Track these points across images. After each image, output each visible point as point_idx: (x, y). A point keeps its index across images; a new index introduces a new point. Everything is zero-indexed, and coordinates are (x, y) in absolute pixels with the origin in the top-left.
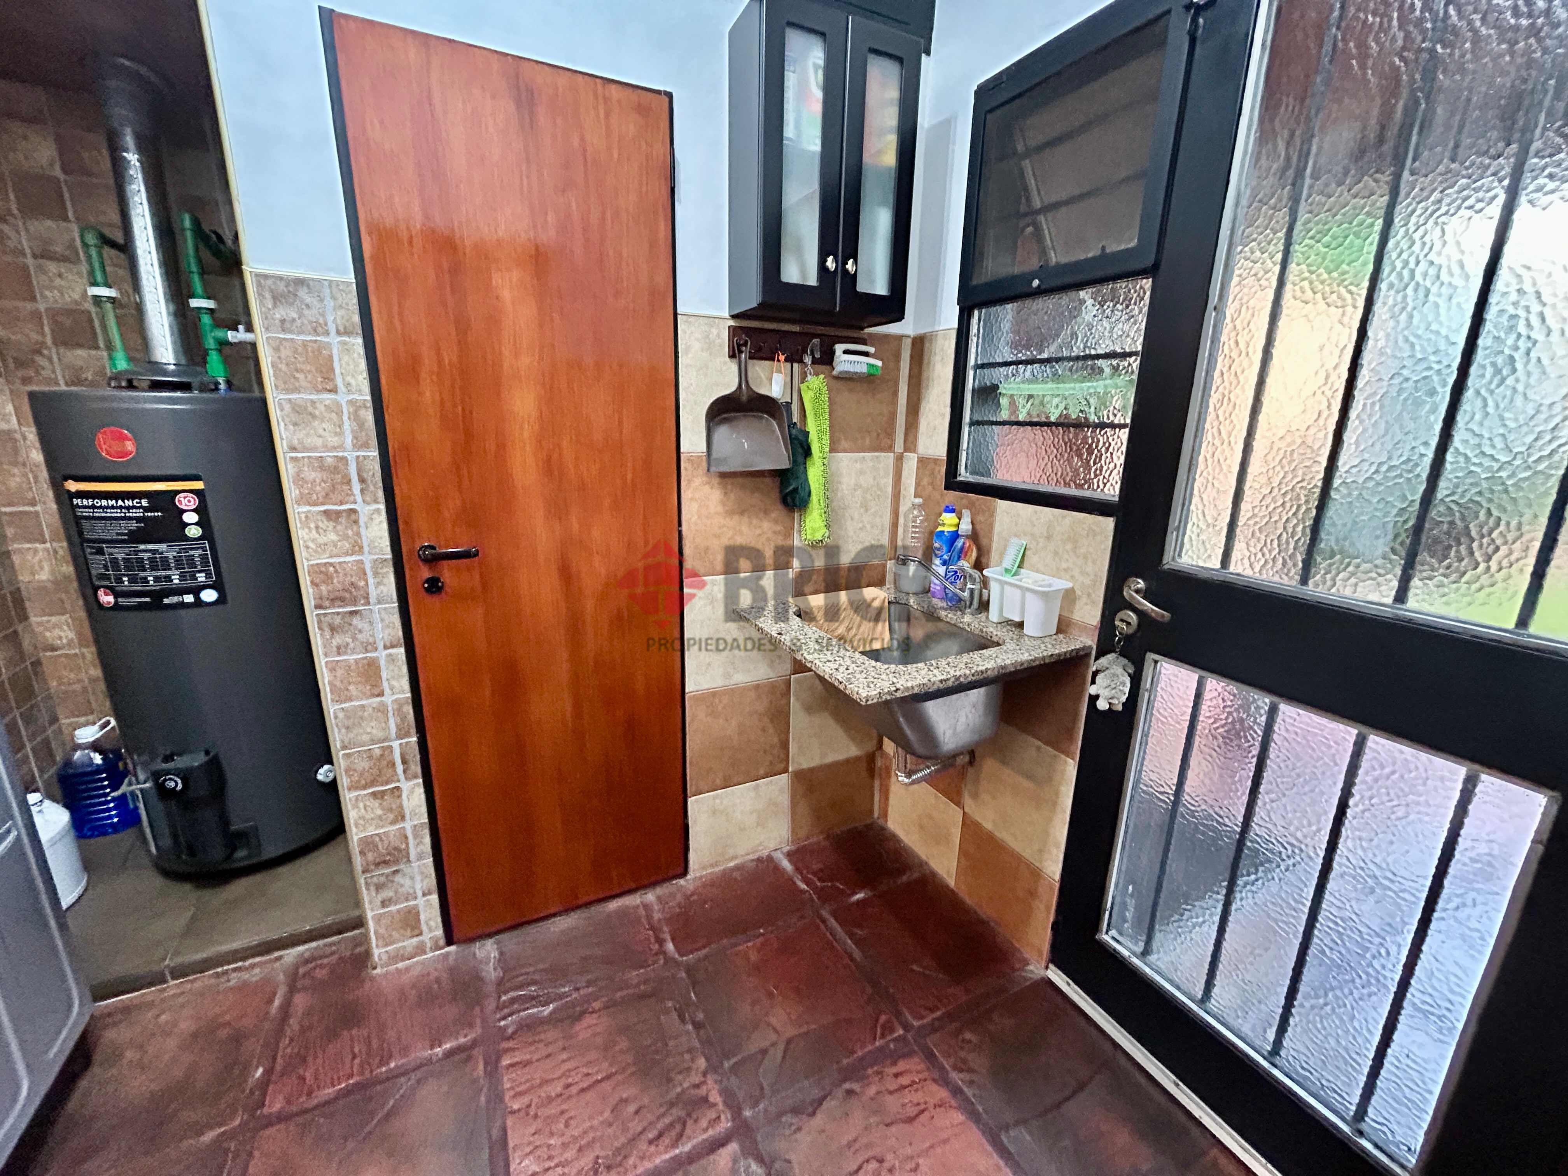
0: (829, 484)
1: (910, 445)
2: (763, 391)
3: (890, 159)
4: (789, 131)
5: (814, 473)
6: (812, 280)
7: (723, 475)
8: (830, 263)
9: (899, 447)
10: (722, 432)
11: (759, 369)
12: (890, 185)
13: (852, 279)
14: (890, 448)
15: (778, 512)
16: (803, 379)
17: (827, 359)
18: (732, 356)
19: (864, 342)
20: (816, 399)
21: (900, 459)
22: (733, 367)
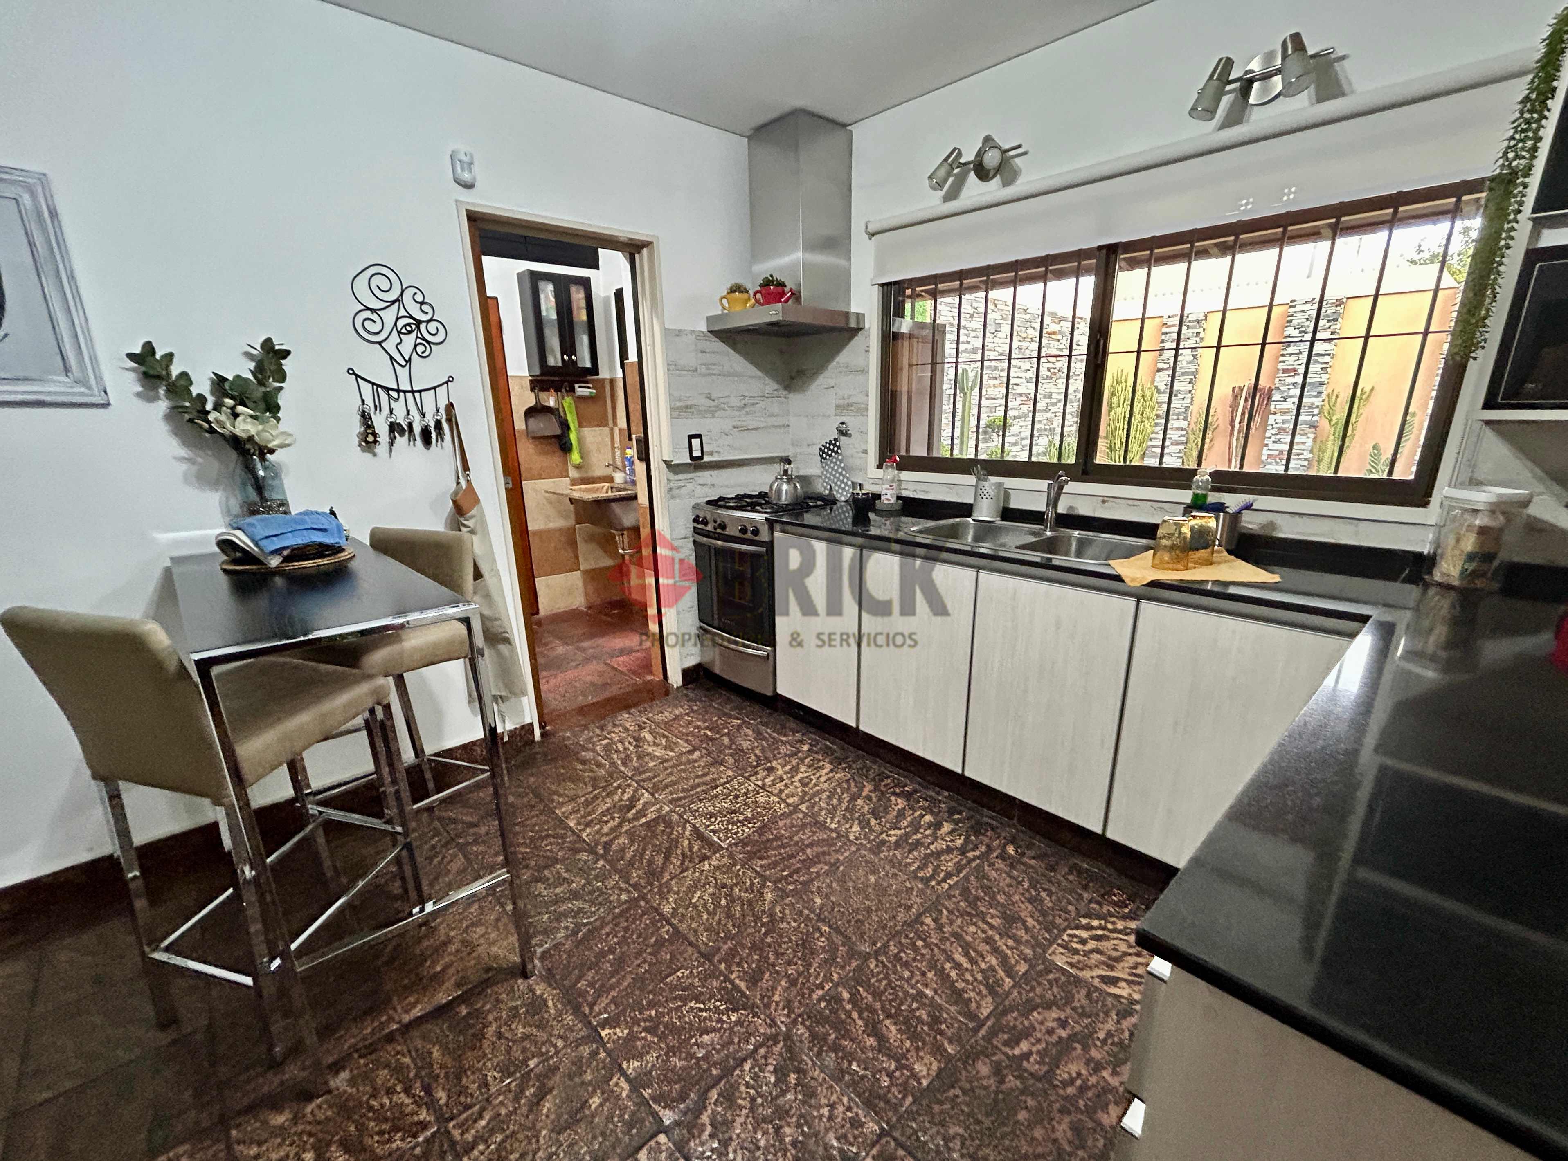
0: (580, 440)
1: (615, 424)
2: (546, 404)
3: (584, 317)
4: (544, 313)
5: (573, 436)
6: (560, 364)
7: (534, 438)
8: (566, 357)
9: (611, 424)
10: (531, 421)
11: (543, 395)
12: (585, 327)
13: (575, 362)
14: (606, 425)
15: (560, 453)
16: (563, 398)
17: (572, 390)
18: (532, 390)
19: (587, 382)
20: (569, 407)
21: (612, 430)
22: (533, 395)
